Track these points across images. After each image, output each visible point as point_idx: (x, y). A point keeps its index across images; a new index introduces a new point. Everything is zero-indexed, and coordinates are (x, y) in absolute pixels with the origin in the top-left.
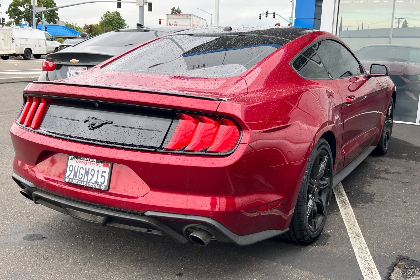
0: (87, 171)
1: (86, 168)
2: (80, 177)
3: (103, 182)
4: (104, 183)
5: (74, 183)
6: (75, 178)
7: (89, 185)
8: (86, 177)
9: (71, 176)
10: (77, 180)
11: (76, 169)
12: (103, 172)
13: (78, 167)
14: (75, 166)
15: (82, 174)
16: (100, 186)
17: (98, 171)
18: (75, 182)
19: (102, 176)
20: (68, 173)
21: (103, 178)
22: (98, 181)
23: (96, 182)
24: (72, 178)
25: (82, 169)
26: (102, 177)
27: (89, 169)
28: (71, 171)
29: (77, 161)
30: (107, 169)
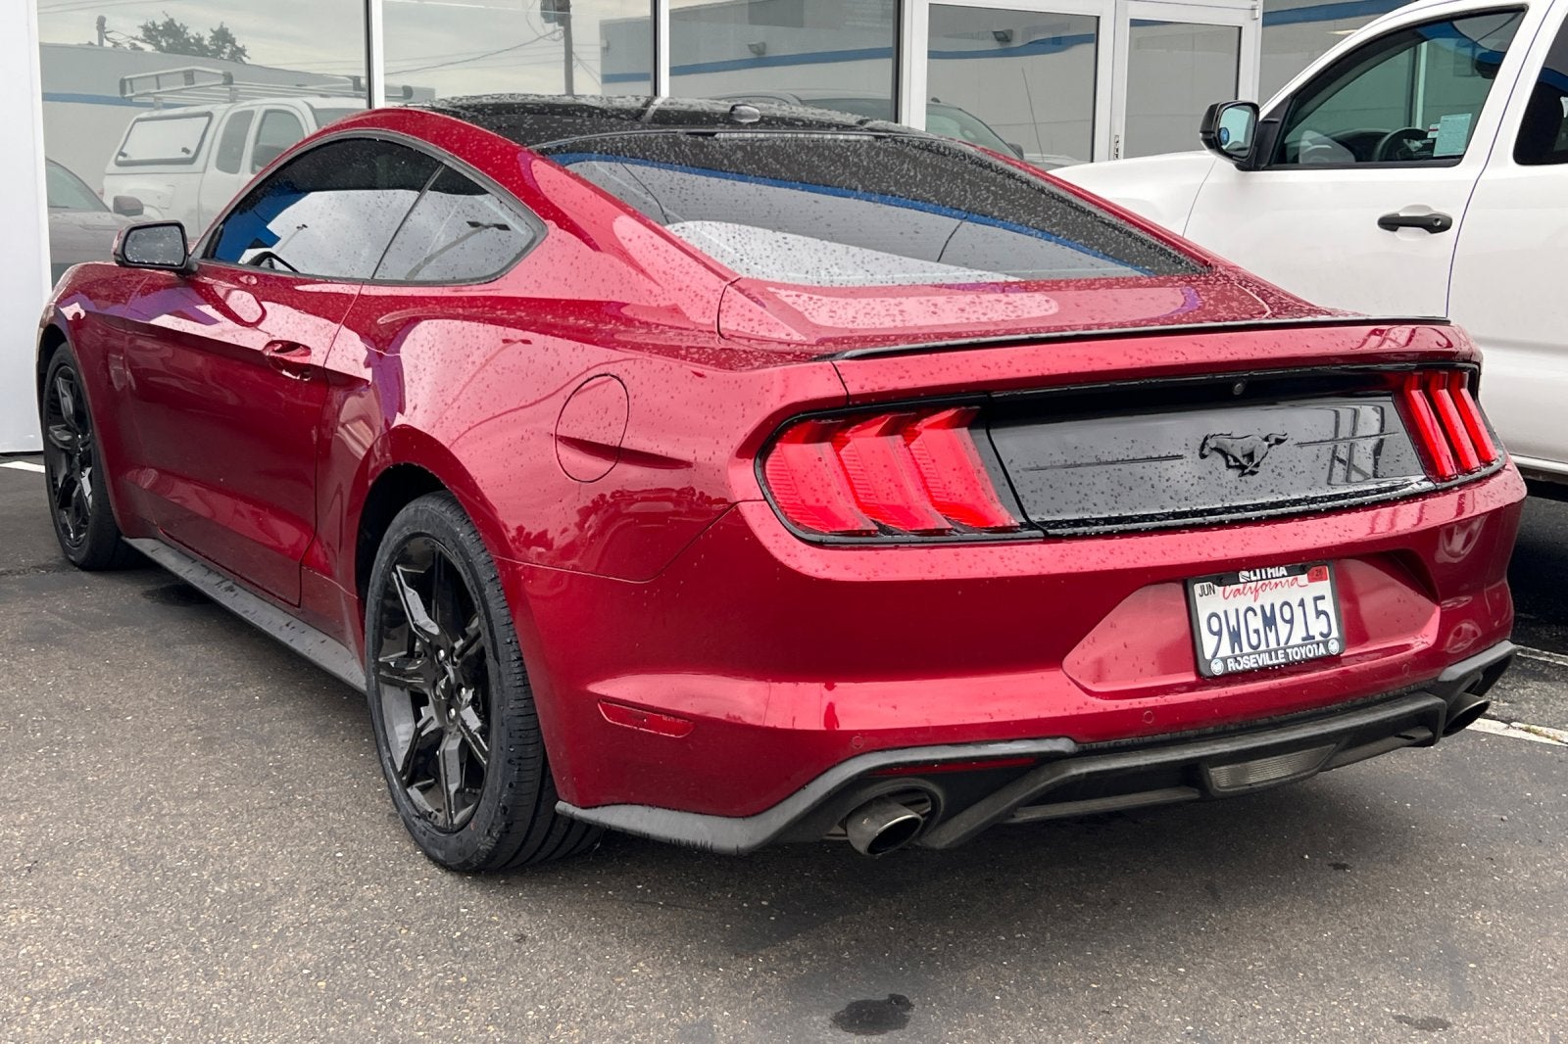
0: (1268, 614)
1: (1262, 607)
2: (1254, 642)
3: (1325, 631)
4: (1329, 634)
5: (1247, 667)
6: (1237, 652)
7: (1296, 655)
8: (1272, 636)
9: (1225, 650)
10: (1249, 655)
11: (1233, 622)
12: (1316, 599)
13: (1237, 611)
14: (1226, 612)
15: (1257, 631)
16: (1326, 644)
17: (1302, 604)
18: (1248, 663)
19: (1319, 613)
20: (1208, 643)
21: (1323, 617)
22: (1311, 634)
23: (1309, 638)
24: (1230, 654)
25: (1250, 613)
26: (1318, 617)
27: (1272, 606)
28: (1219, 634)
29: (1227, 594)
30: (1324, 587)
